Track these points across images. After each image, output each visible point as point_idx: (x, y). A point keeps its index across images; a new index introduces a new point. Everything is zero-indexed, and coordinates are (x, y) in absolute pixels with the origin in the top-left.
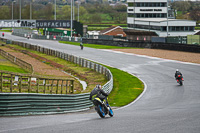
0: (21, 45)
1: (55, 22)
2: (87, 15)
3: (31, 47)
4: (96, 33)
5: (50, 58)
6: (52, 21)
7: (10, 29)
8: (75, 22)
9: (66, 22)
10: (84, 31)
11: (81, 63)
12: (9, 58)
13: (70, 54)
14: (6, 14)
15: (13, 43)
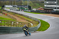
0: (13, 12)
1: (23, 6)
2: (32, 4)
3: (16, 13)
4: (35, 9)
5: (22, 16)
6: (22, 6)
7: (9, 8)
8: (29, 6)
9: (26, 6)
10: (32, 8)
11: (31, 18)
12: (9, 16)
13: (27, 15)
14: (8, 3)
15: (10, 12)
